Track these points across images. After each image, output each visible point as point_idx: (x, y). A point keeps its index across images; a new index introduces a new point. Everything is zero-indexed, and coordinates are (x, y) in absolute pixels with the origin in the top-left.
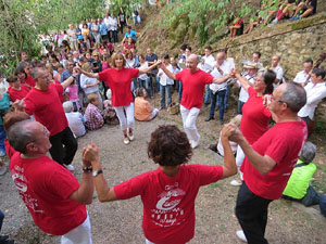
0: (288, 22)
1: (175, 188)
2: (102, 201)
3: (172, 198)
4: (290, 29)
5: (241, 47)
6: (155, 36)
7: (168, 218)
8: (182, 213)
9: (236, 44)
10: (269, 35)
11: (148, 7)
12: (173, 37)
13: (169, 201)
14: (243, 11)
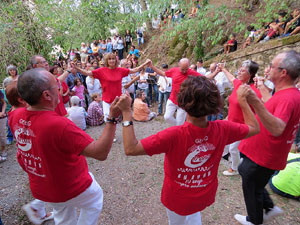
0: (278, 39)
1: (204, 142)
2: (129, 154)
3: (201, 154)
4: (280, 44)
5: (235, 62)
6: (156, 53)
7: (195, 179)
8: (209, 174)
9: (229, 60)
10: (261, 50)
11: (151, 29)
12: (172, 54)
13: (198, 156)
14: (237, 27)
